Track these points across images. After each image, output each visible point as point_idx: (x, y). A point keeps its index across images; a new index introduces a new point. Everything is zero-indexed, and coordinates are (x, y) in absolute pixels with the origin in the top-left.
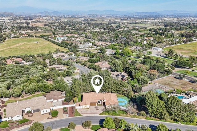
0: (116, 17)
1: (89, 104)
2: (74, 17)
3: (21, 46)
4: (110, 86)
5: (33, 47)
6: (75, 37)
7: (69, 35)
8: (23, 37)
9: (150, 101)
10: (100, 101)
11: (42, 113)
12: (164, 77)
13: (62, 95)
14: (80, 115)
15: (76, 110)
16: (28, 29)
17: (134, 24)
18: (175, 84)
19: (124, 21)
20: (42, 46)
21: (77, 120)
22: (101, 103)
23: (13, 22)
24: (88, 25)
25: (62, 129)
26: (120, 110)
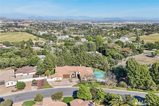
0: (88, 21)
1: (62, 76)
2: (55, 20)
3: (7, 37)
4: (85, 60)
5: (17, 37)
6: (54, 32)
7: (50, 31)
8: (10, 32)
9: (133, 68)
10: (75, 74)
11: (7, 86)
12: (137, 56)
13: (34, 70)
14: (51, 87)
15: (47, 82)
16: (16, 28)
17: (103, 25)
18: (149, 61)
19: (95, 24)
20: (25, 37)
21: (47, 92)
22: (75, 76)
23: (5, 23)
24: (66, 25)
25: (26, 102)
26: (96, 82)
